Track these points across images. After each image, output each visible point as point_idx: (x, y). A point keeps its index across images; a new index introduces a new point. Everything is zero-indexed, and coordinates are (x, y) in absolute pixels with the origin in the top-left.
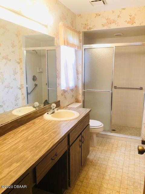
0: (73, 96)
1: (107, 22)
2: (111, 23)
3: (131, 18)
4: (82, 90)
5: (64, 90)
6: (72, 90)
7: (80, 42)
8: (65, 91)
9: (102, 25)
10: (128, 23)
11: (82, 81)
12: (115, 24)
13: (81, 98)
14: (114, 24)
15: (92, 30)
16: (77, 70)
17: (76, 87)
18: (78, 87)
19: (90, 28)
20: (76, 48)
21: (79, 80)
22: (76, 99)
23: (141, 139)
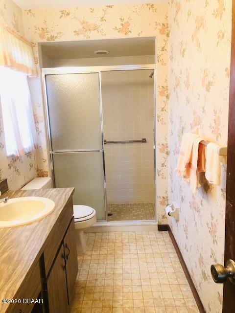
0: (31, 166)
1: (83, 28)
2: (90, 30)
3: (122, 23)
4: (48, 153)
5: (13, 156)
6: (29, 154)
7: (36, 63)
8: (14, 159)
9: (75, 32)
10: (119, 32)
11: (47, 136)
12: (98, 32)
13: (47, 167)
14: (96, 31)
15: (57, 40)
16: (35, 116)
17: (37, 147)
18: (40, 147)
19: (52, 37)
20: (30, 74)
21: (40, 134)
22: (37, 171)
23: (157, 223)
